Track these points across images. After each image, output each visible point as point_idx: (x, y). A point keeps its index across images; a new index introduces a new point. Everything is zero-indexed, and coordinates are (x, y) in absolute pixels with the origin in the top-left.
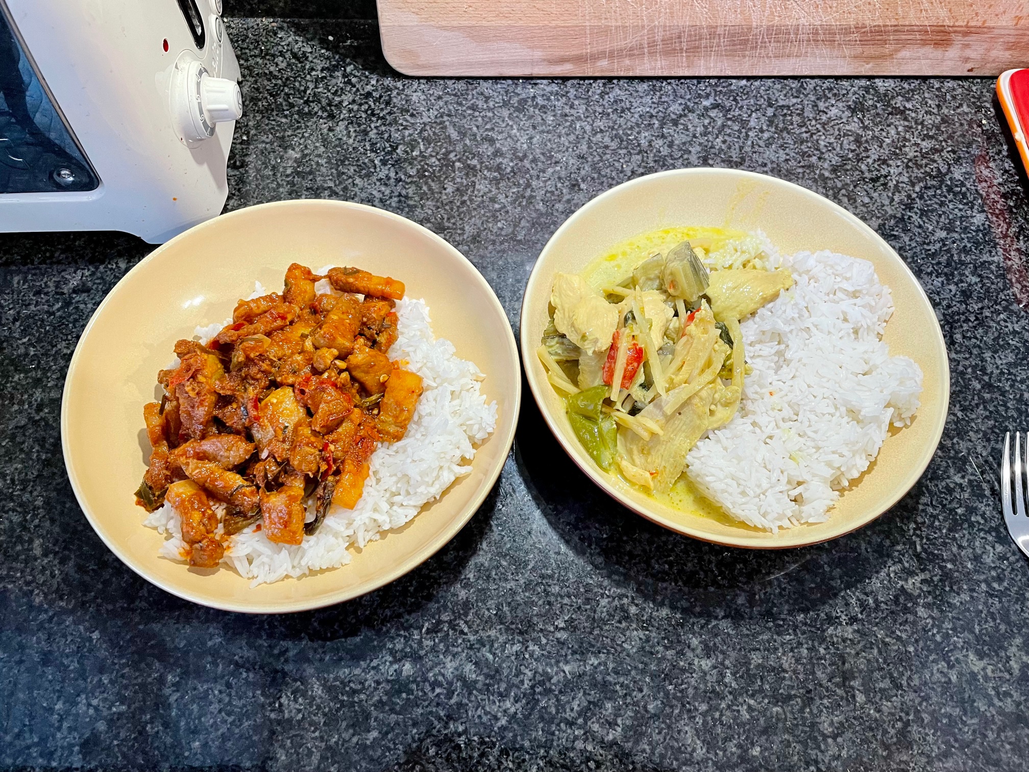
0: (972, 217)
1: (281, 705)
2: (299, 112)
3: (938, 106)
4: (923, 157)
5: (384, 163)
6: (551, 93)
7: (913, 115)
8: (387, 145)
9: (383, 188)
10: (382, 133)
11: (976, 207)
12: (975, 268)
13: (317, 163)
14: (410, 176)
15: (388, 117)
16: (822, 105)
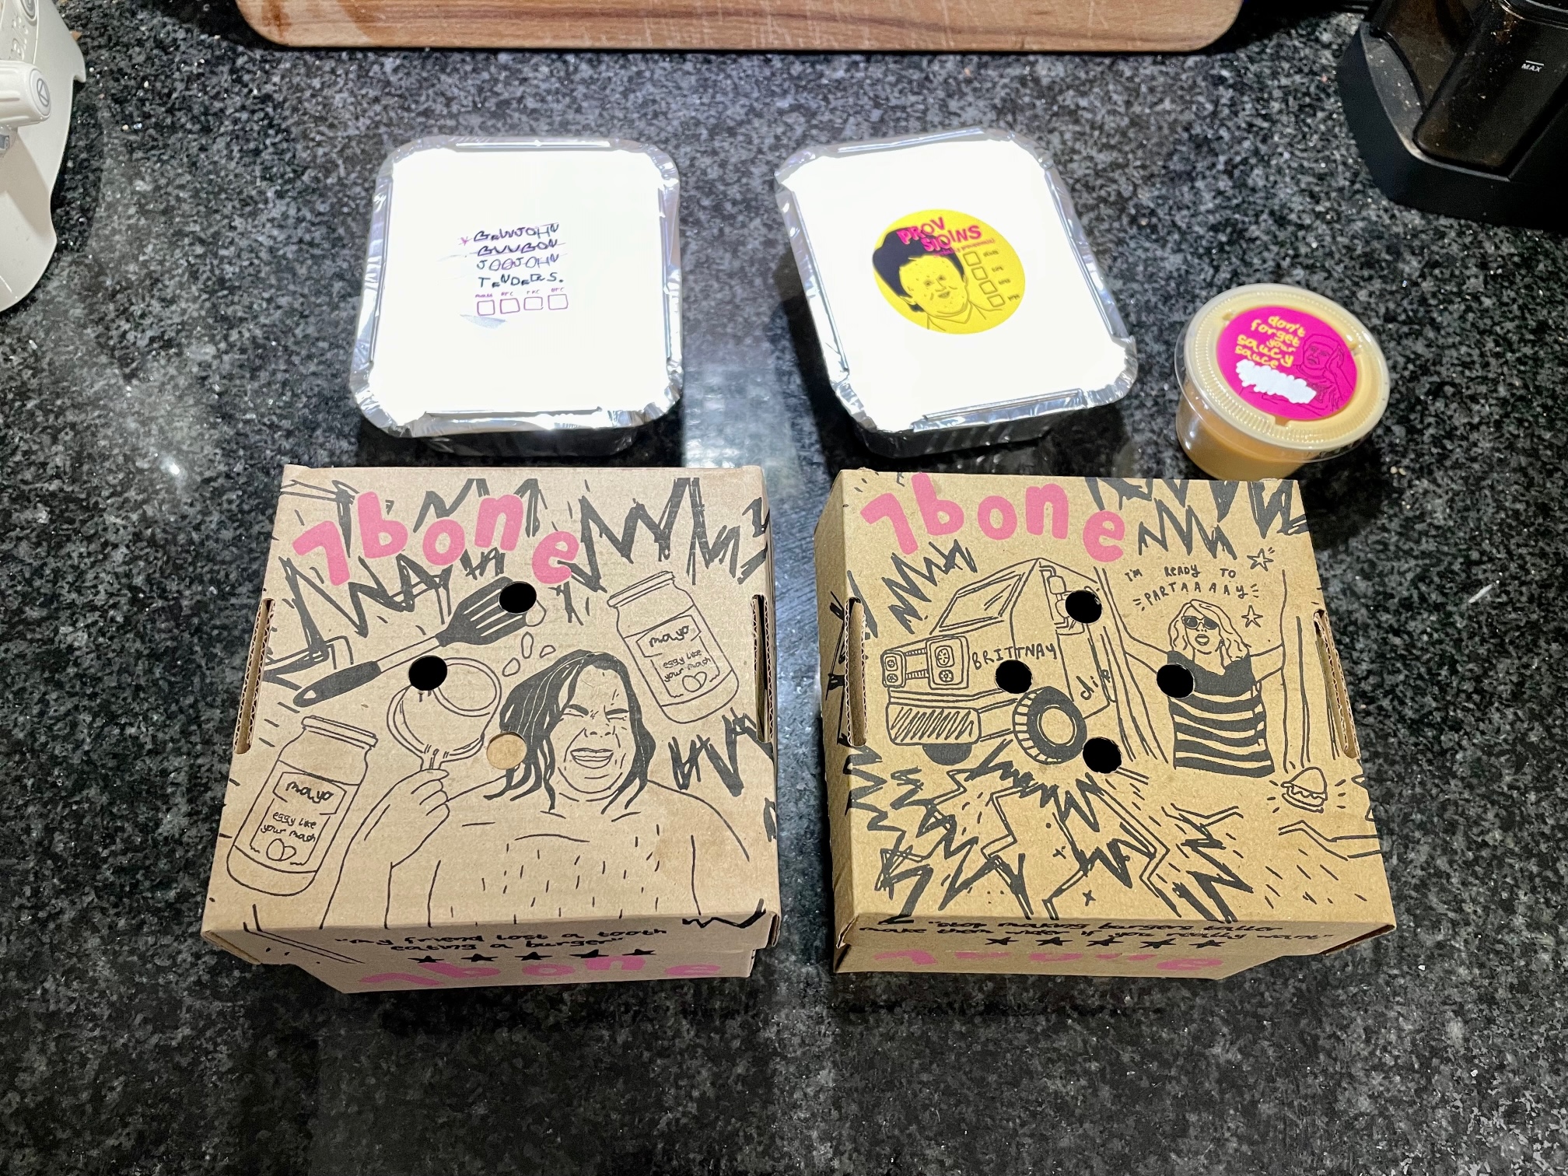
0: (1162, 259)
1: (45, 991)
2: (157, 126)
3: (1128, 104)
4: (1097, 174)
5: (280, 195)
6: (549, 92)
7: (1089, 116)
8: (288, 169)
9: (275, 232)
10: (283, 152)
11: (1170, 245)
12: (1161, 331)
13: (178, 199)
14: (320, 214)
15: (294, 130)
16: (953, 105)
